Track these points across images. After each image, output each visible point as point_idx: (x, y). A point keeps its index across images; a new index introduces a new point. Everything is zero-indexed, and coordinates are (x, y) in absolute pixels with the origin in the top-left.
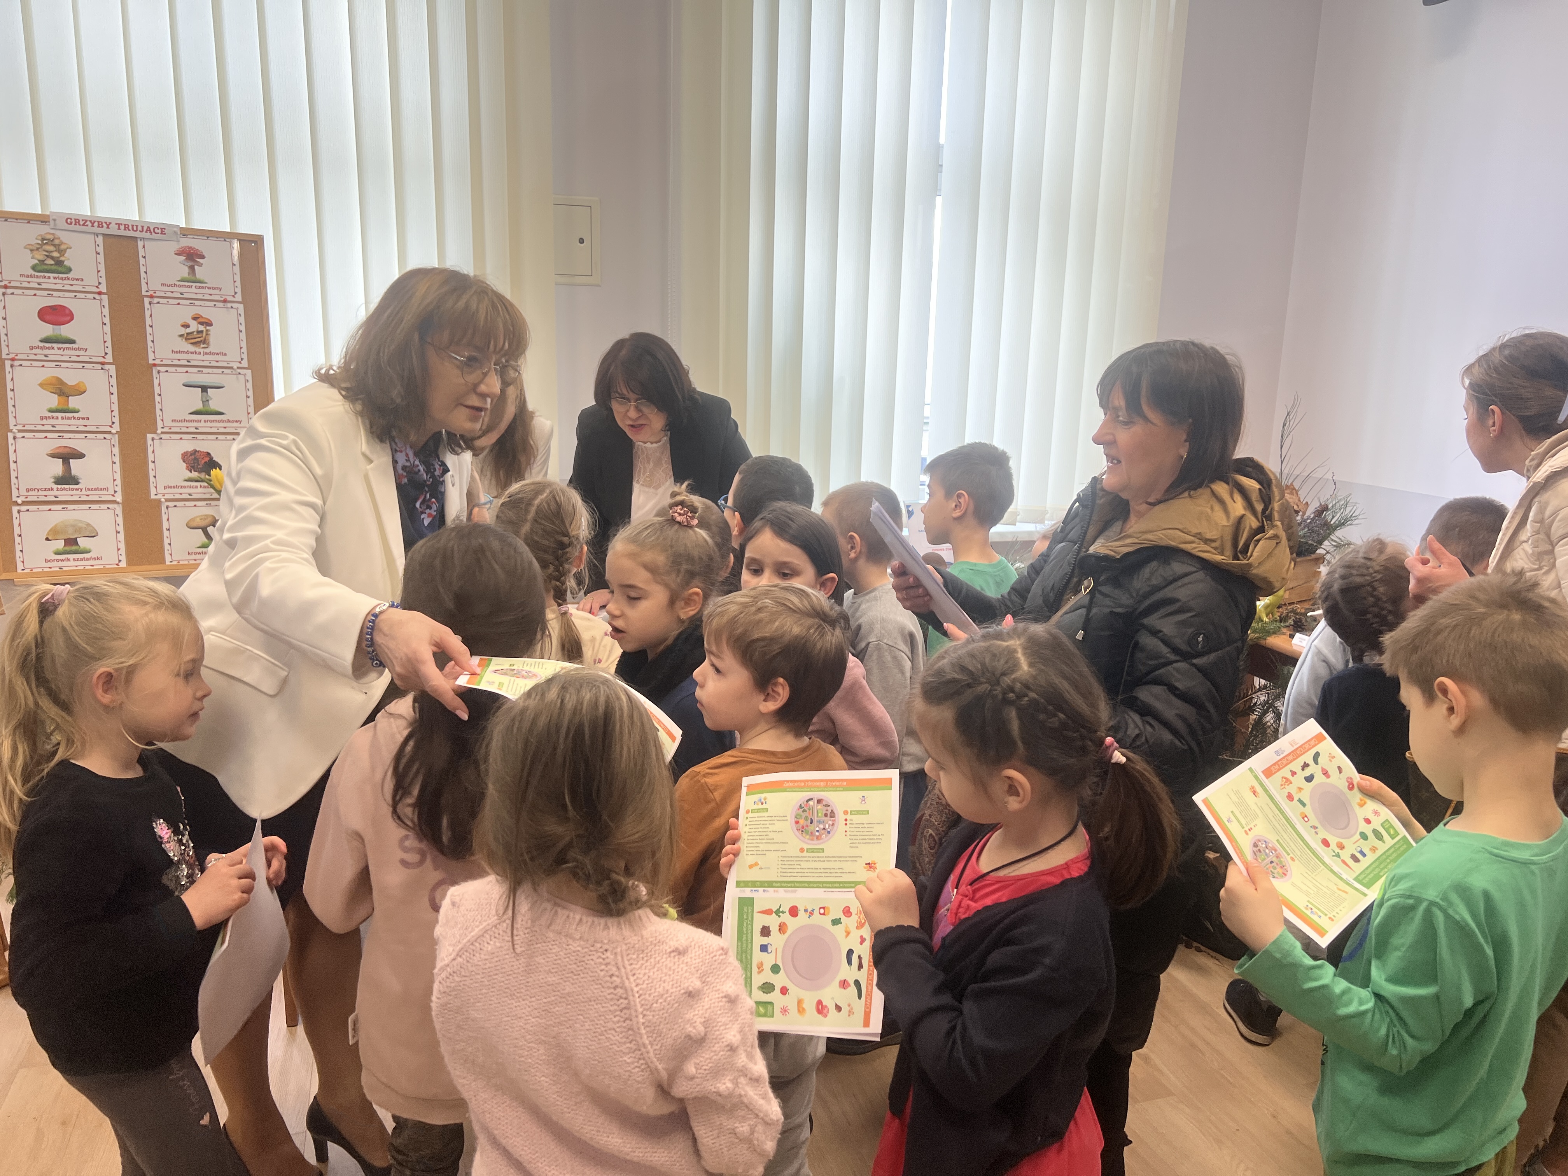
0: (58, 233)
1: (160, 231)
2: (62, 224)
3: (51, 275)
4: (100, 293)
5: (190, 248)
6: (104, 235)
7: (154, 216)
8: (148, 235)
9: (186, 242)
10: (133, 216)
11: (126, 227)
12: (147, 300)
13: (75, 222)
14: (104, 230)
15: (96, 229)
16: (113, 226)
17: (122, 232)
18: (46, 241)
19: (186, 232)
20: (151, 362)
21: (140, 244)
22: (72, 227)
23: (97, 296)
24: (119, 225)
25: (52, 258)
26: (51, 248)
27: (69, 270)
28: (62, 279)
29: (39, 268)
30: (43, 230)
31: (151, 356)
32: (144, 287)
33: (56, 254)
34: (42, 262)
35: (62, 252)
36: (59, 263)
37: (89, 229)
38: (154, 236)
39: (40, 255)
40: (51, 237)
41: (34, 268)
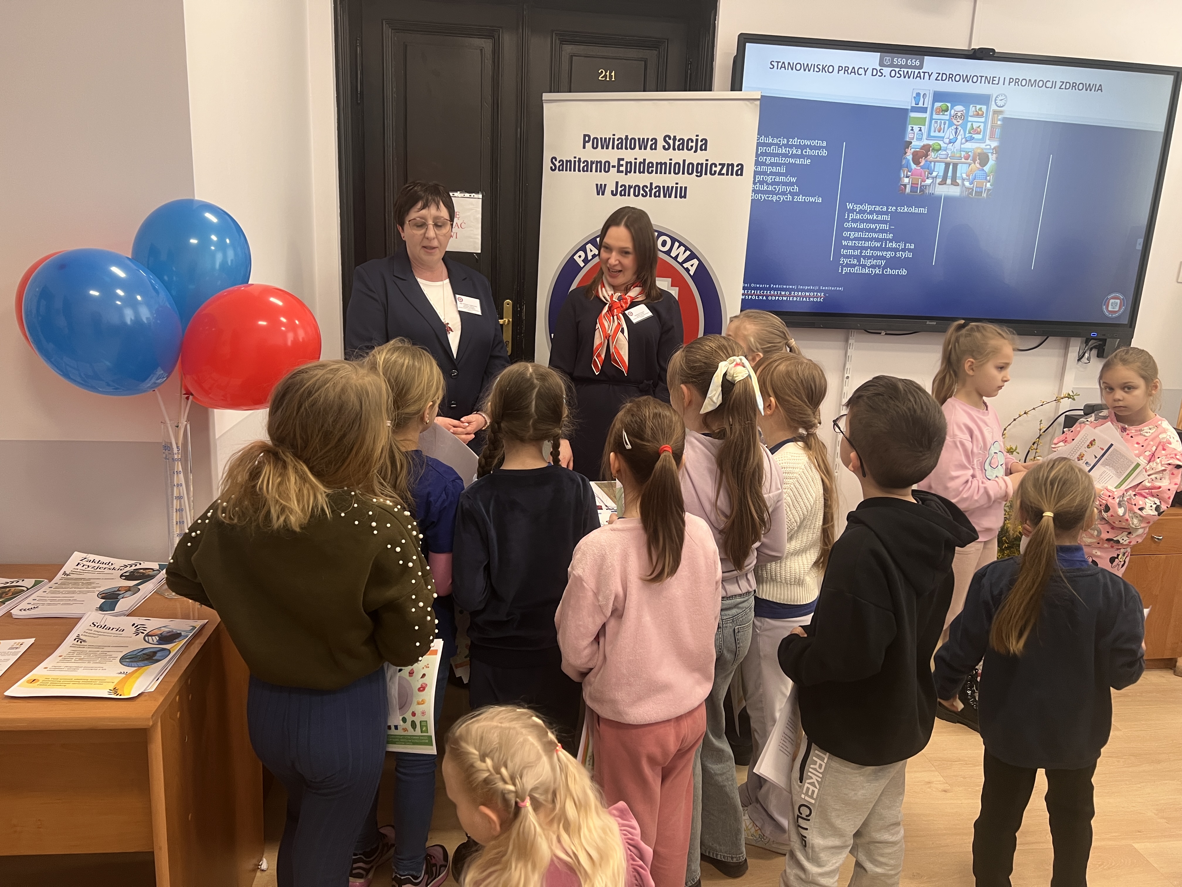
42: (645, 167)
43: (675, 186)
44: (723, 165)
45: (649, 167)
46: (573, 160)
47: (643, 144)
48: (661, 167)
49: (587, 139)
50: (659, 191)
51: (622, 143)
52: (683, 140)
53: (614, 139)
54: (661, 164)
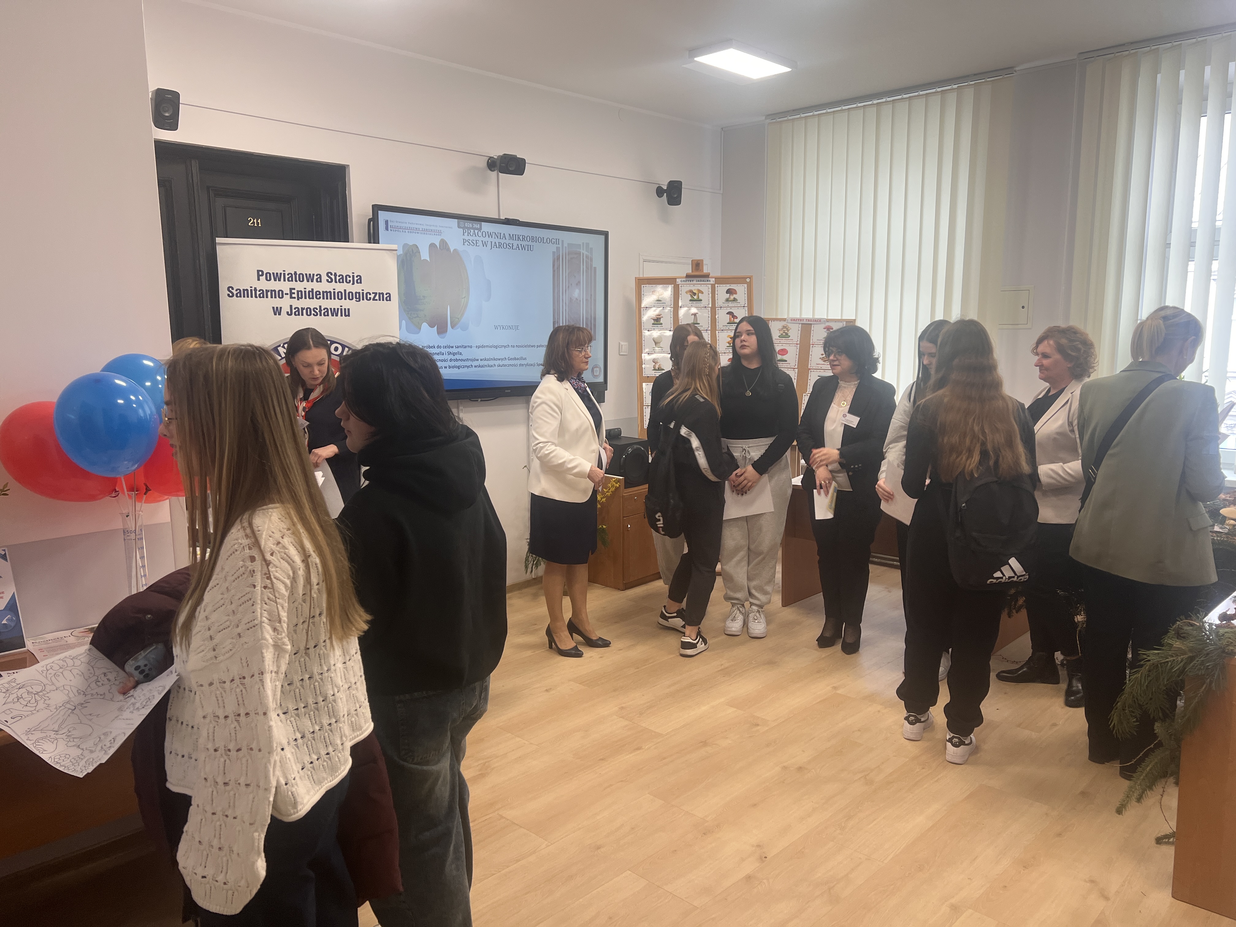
0: (788, 324)
1: (819, 321)
2: (789, 321)
3: (784, 339)
4: (797, 344)
5: (829, 326)
6: (802, 324)
7: (817, 316)
8: (815, 323)
9: (828, 324)
10: (810, 316)
11: (809, 321)
12: (811, 346)
13: (794, 320)
14: (802, 322)
15: (800, 322)
16: (805, 320)
17: (808, 322)
18: (784, 327)
19: (828, 320)
20: (809, 368)
21: (813, 326)
22: (793, 322)
23: (796, 345)
24: (806, 320)
25: (785, 333)
26: (784, 329)
27: (790, 336)
28: (787, 340)
29: (781, 336)
30: (784, 323)
31: (809, 366)
32: (811, 341)
33: (786, 331)
34: (782, 334)
35: (788, 330)
36: (787, 334)
37: (797, 322)
38: (817, 323)
39: (782, 332)
40: (786, 326)
41: (779, 337)
42: (313, 295)
43: (340, 308)
44: (376, 294)
45: (316, 295)
46: (249, 289)
47: (310, 278)
48: (327, 295)
49: (260, 273)
50: (327, 311)
51: (292, 277)
52: (342, 276)
53: (284, 274)
54: (326, 292)
